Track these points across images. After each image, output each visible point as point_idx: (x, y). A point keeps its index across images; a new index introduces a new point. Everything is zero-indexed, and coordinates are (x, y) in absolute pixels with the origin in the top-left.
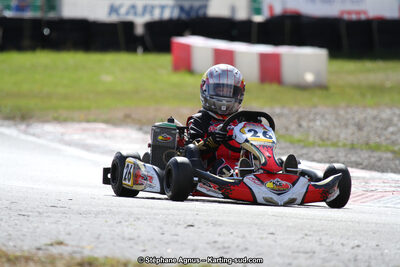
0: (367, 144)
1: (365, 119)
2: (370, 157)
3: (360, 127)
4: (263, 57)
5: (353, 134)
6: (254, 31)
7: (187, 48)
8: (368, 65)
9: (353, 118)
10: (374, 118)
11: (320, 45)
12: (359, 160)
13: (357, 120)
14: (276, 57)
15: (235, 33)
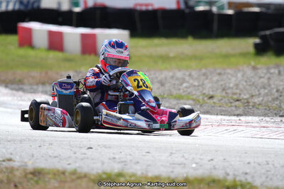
0: (171, 95)
1: (166, 78)
2: (178, 103)
3: (162, 84)
4: (84, 36)
5: (158, 88)
6: (74, 18)
7: (29, 31)
8: (156, 41)
9: (157, 78)
10: (172, 77)
11: (124, 28)
12: (171, 105)
13: (159, 79)
14: (93, 36)
15: (60, 19)
